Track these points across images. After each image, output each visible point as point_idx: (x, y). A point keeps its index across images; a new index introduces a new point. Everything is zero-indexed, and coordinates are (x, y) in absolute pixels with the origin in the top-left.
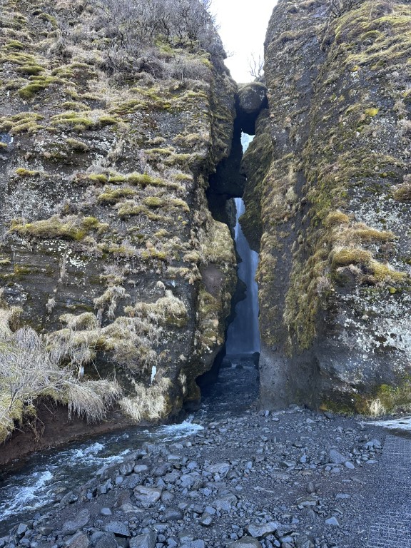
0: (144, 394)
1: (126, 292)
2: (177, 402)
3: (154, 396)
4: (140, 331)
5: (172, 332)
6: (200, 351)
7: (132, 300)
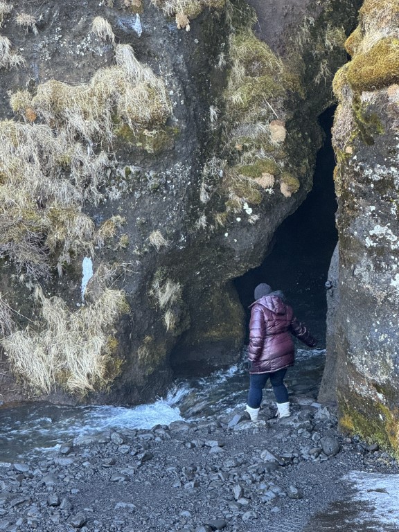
0: (61, 326)
1: (12, 48)
2: (142, 352)
3: (84, 332)
4: (51, 164)
5: (133, 169)
6: (219, 219)
7: (29, 71)
